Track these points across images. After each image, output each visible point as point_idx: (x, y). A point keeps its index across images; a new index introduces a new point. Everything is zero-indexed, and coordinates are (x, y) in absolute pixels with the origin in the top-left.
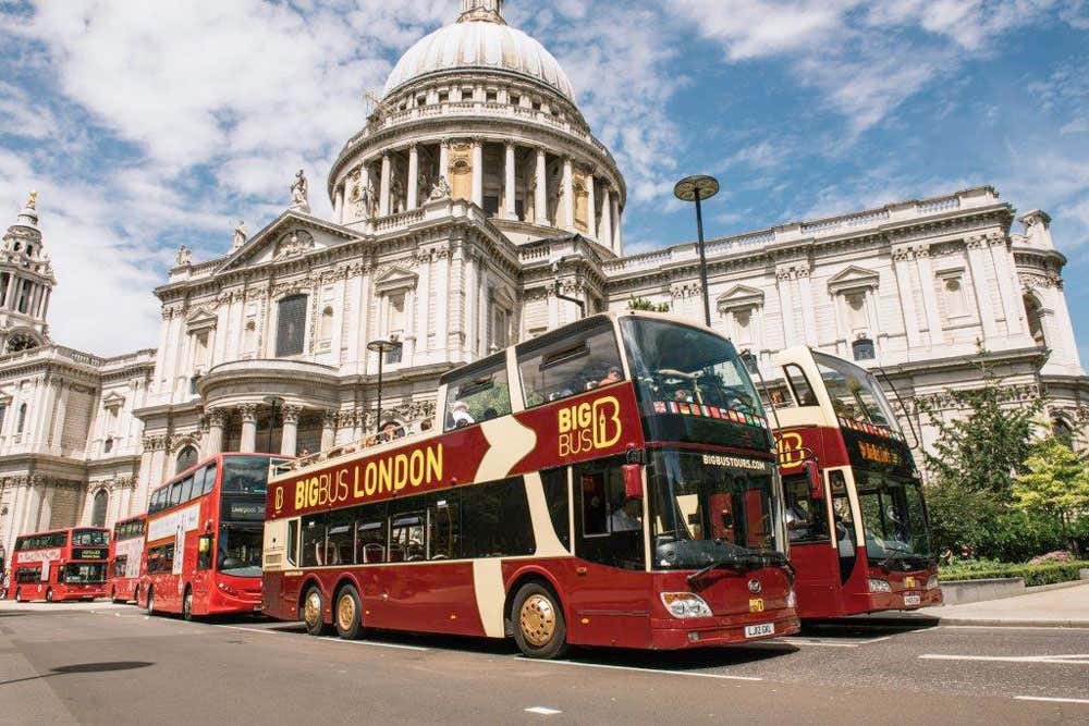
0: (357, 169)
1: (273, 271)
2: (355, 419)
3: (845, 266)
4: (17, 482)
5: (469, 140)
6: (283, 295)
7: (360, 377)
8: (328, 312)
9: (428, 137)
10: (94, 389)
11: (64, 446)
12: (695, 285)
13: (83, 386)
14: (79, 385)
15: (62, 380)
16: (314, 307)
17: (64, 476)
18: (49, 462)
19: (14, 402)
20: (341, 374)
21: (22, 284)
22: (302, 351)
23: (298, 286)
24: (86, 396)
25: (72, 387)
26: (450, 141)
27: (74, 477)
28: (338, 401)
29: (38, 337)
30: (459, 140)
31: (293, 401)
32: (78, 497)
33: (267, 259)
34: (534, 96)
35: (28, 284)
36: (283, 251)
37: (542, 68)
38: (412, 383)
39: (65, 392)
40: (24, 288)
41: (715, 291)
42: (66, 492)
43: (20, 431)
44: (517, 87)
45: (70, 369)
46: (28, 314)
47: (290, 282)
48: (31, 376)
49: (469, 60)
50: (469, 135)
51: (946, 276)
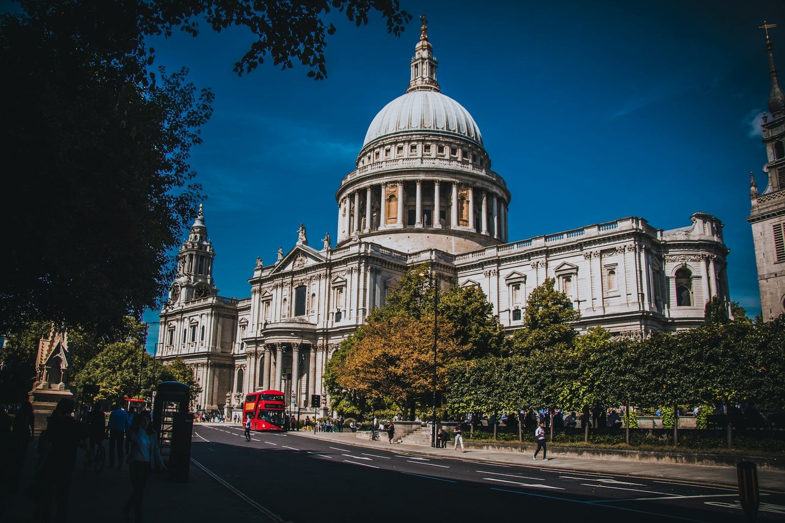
0: (345, 198)
1: (293, 273)
2: (323, 348)
3: (561, 261)
4: (203, 365)
5: (396, 182)
6: (297, 286)
7: (323, 329)
8: (314, 295)
9: (375, 182)
10: (234, 316)
11: (222, 347)
12: (494, 270)
13: (229, 315)
14: (227, 315)
15: (219, 313)
16: (308, 293)
17: (223, 362)
18: (216, 356)
19: (199, 325)
20: (318, 327)
21: (199, 258)
22: (305, 314)
23: (303, 281)
24: (231, 321)
25: (224, 316)
26: (386, 184)
27: (228, 363)
28: (317, 340)
29: (209, 286)
30: (391, 182)
31: (297, 341)
32: (230, 372)
33: (289, 268)
34: (439, 144)
35: (202, 258)
36: (297, 263)
37: (447, 122)
38: (344, 332)
39: (221, 319)
40: (200, 260)
41: (504, 273)
42: (225, 370)
43: (202, 339)
44: (428, 141)
45: (222, 308)
46: (203, 274)
47: (300, 279)
48: (205, 311)
49: (403, 127)
50: (396, 179)
51: (609, 268)
